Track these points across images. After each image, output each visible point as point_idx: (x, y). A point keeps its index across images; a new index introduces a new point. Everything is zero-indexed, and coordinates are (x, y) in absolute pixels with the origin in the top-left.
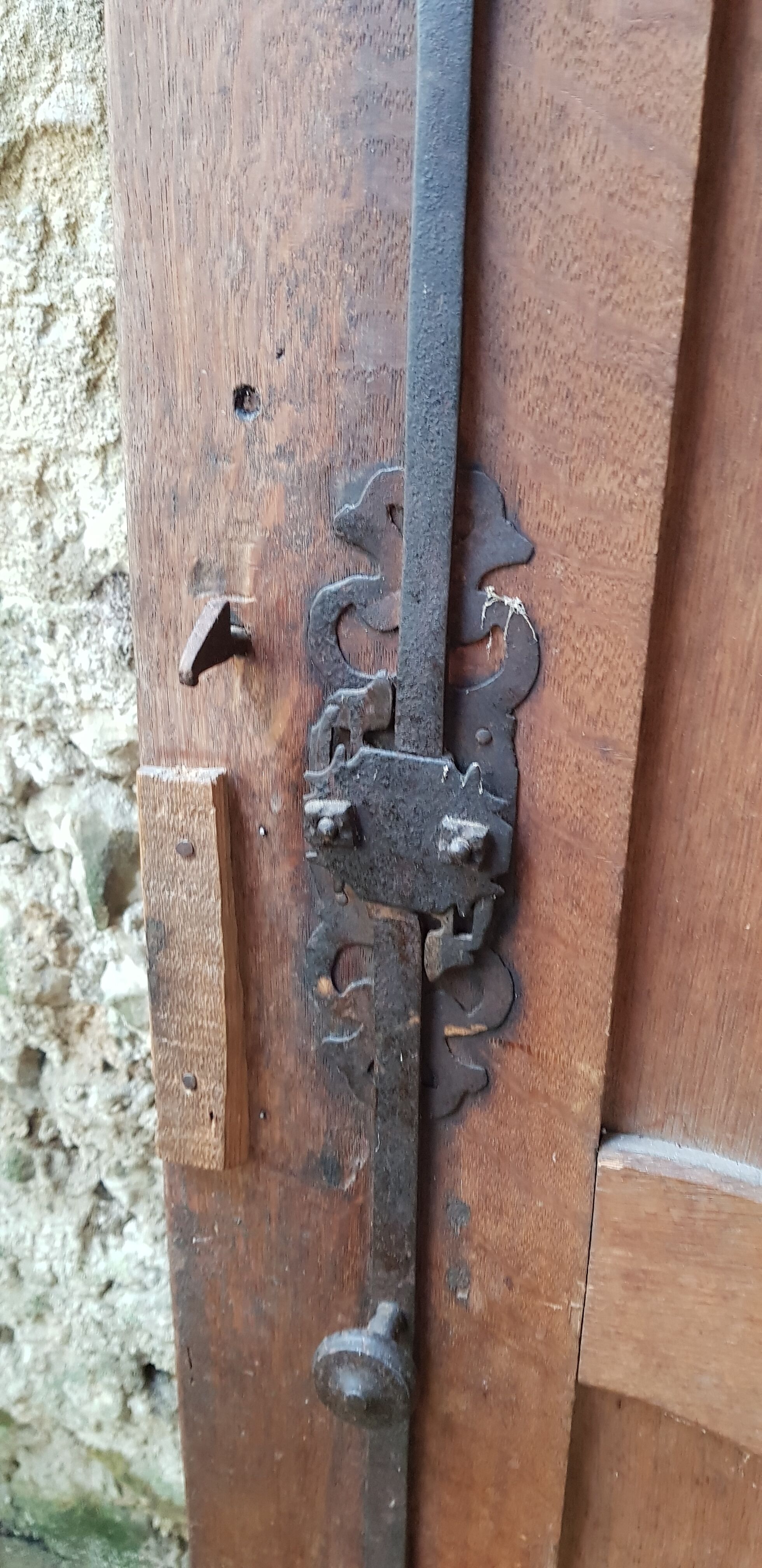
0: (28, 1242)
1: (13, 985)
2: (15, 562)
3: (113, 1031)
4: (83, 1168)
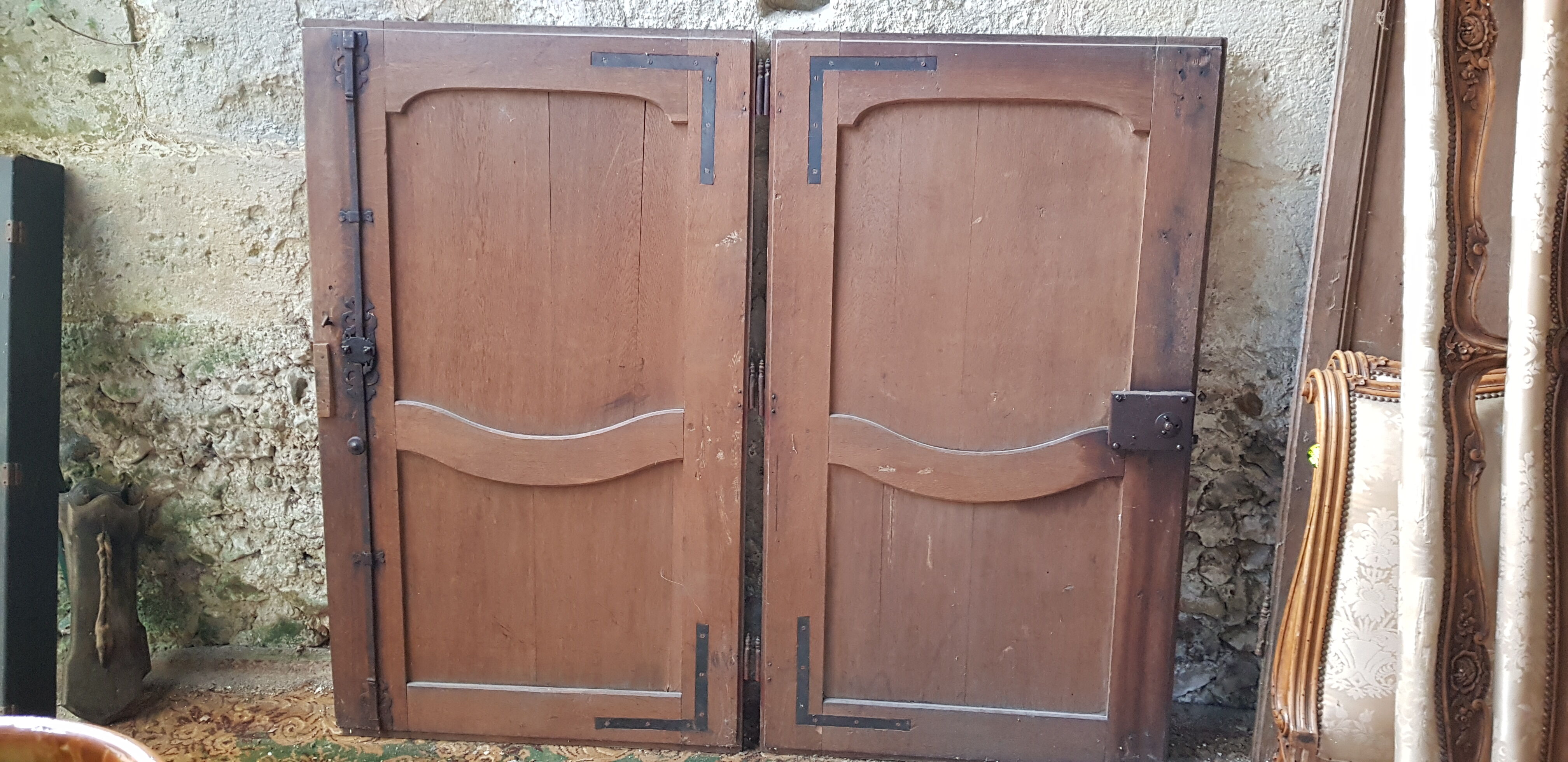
1: (270, 424)
3: (297, 435)
4: (286, 483)
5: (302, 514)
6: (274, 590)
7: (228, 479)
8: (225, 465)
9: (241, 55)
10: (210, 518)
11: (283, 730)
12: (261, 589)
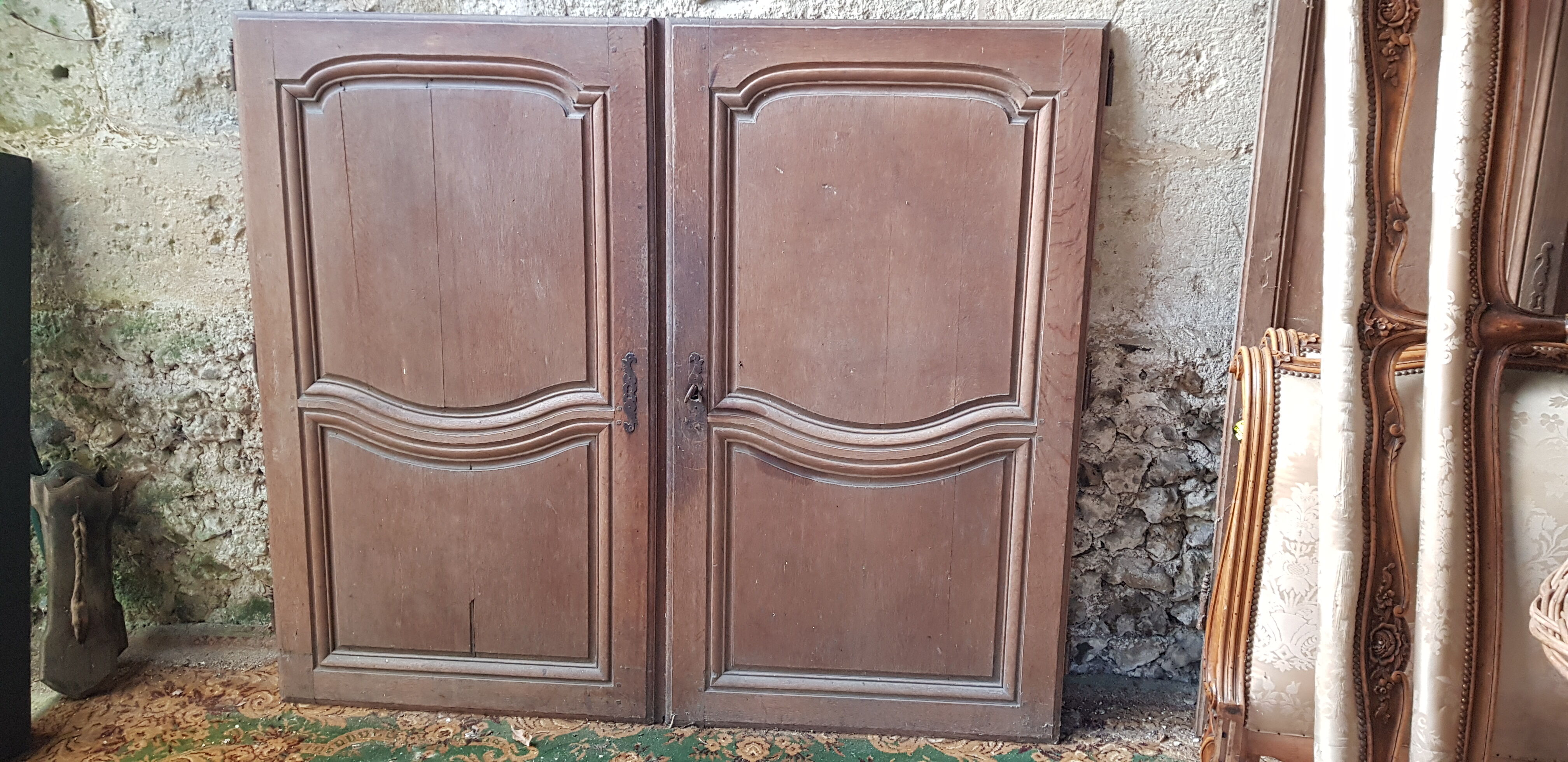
6: (245, 569)
7: (198, 461)
8: (195, 448)
9: (197, 48)
10: (182, 499)
11: (251, 703)
12: (233, 568)
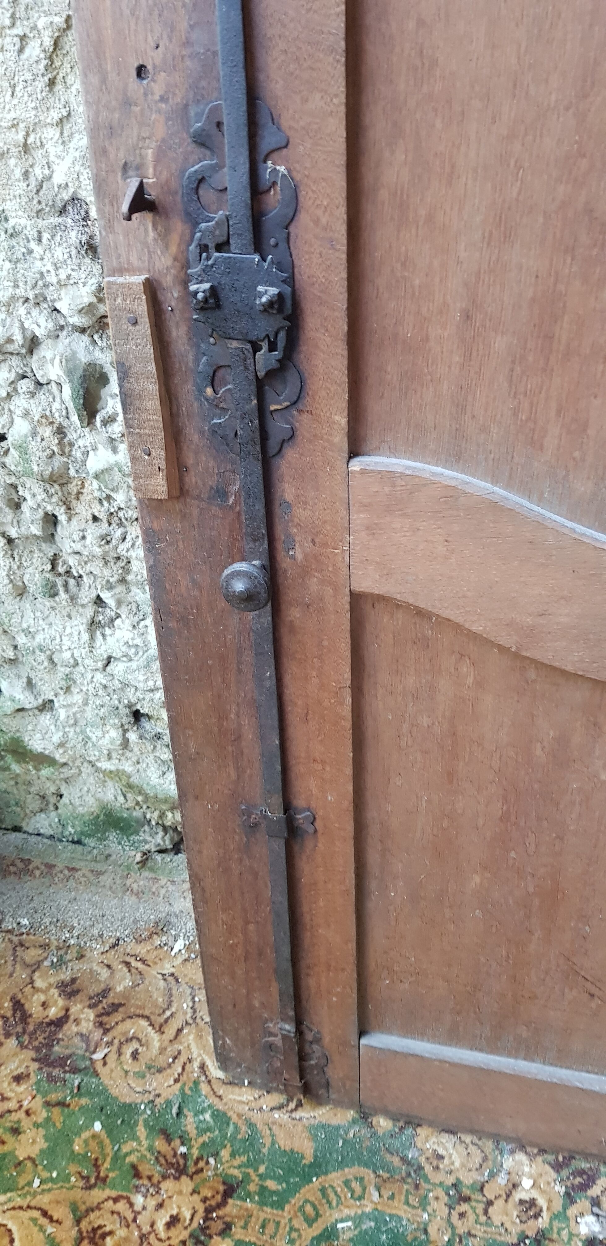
0: (58, 639)
1: (35, 468)
2: (15, 196)
3: (97, 494)
4: (87, 588)
5: (124, 649)
6: (86, 764)
11: (120, 1053)
12: (63, 760)
